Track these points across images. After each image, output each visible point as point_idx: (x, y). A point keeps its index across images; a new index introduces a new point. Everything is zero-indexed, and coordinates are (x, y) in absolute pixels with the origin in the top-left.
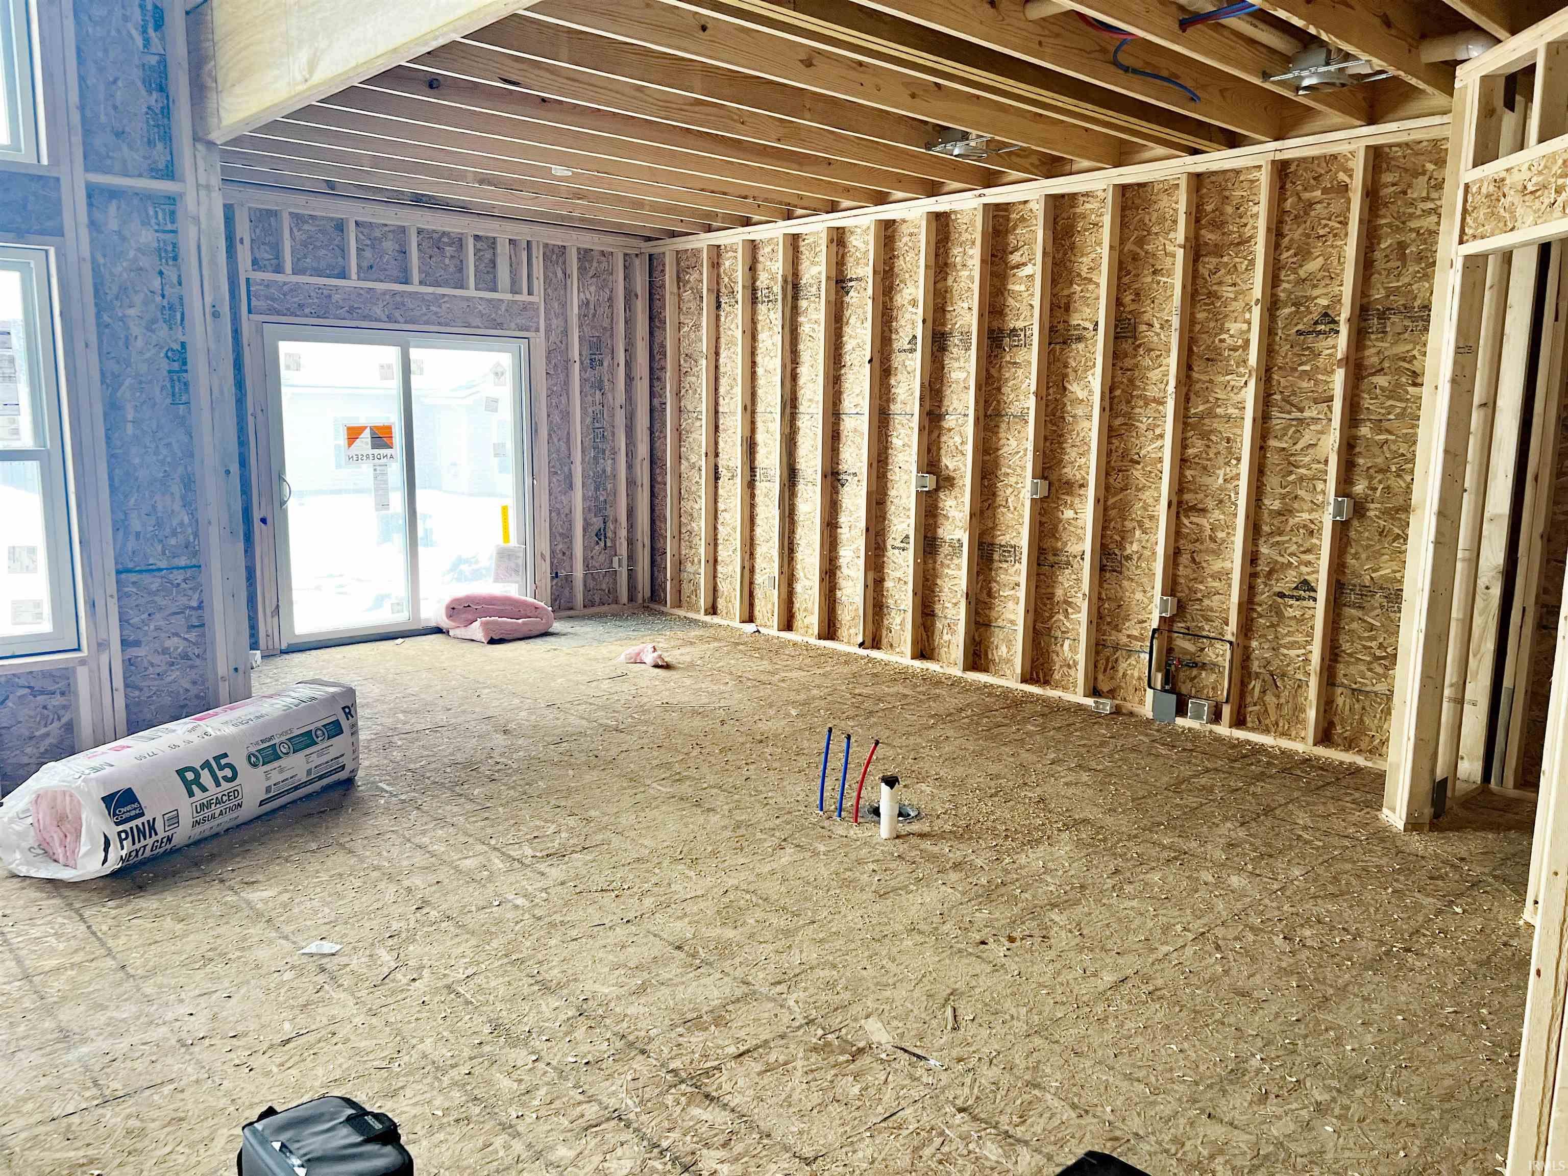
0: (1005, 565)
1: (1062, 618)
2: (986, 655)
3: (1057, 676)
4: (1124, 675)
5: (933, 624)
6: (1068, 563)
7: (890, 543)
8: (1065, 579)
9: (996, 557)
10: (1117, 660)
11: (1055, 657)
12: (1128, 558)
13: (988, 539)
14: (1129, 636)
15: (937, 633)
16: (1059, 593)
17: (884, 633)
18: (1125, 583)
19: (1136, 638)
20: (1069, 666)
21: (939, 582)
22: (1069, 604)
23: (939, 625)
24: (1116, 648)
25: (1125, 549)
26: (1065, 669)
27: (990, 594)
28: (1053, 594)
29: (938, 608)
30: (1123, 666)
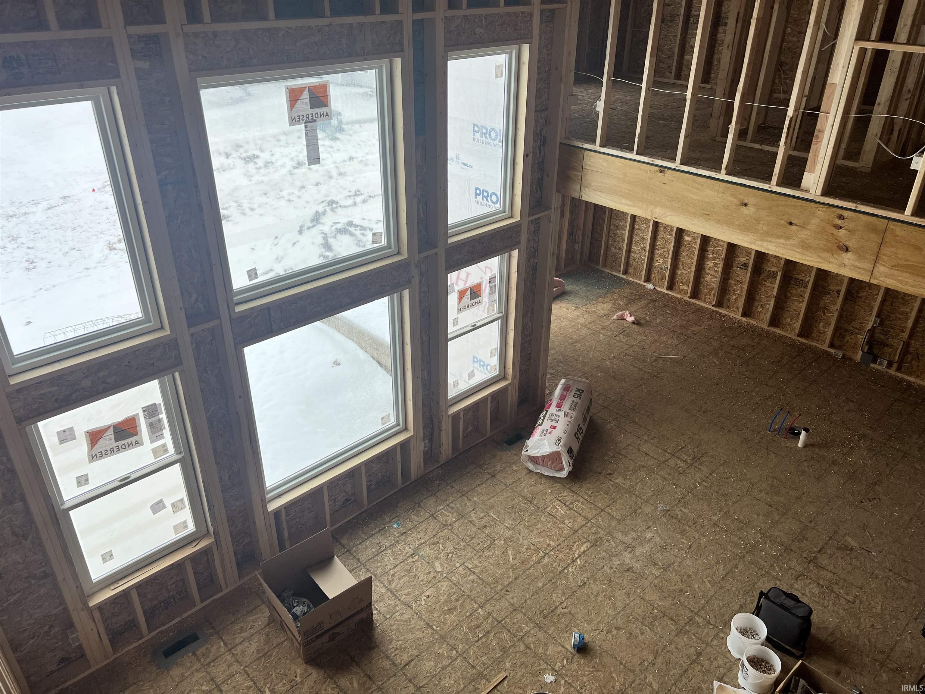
0: (796, 287)
1: (822, 314)
2: (779, 320)
3: (813, 335)
4: (848, 341)
5: (753, 303)
6: (829, 293)
7: (735, 264)
8: (826, 299)
9: (792, 282)
10: (845, 335)
11: (814, 328)
12: (860, 297)
13: (790, 276)
14: (853, 327)
15: (754, 308)
16: (822, 304)
18: (857, 307)
19: (857, 329)
22: (827, 309)
24: (846, 330)
27: (786, 296)
28: (819, 304)
30: (848, 338)
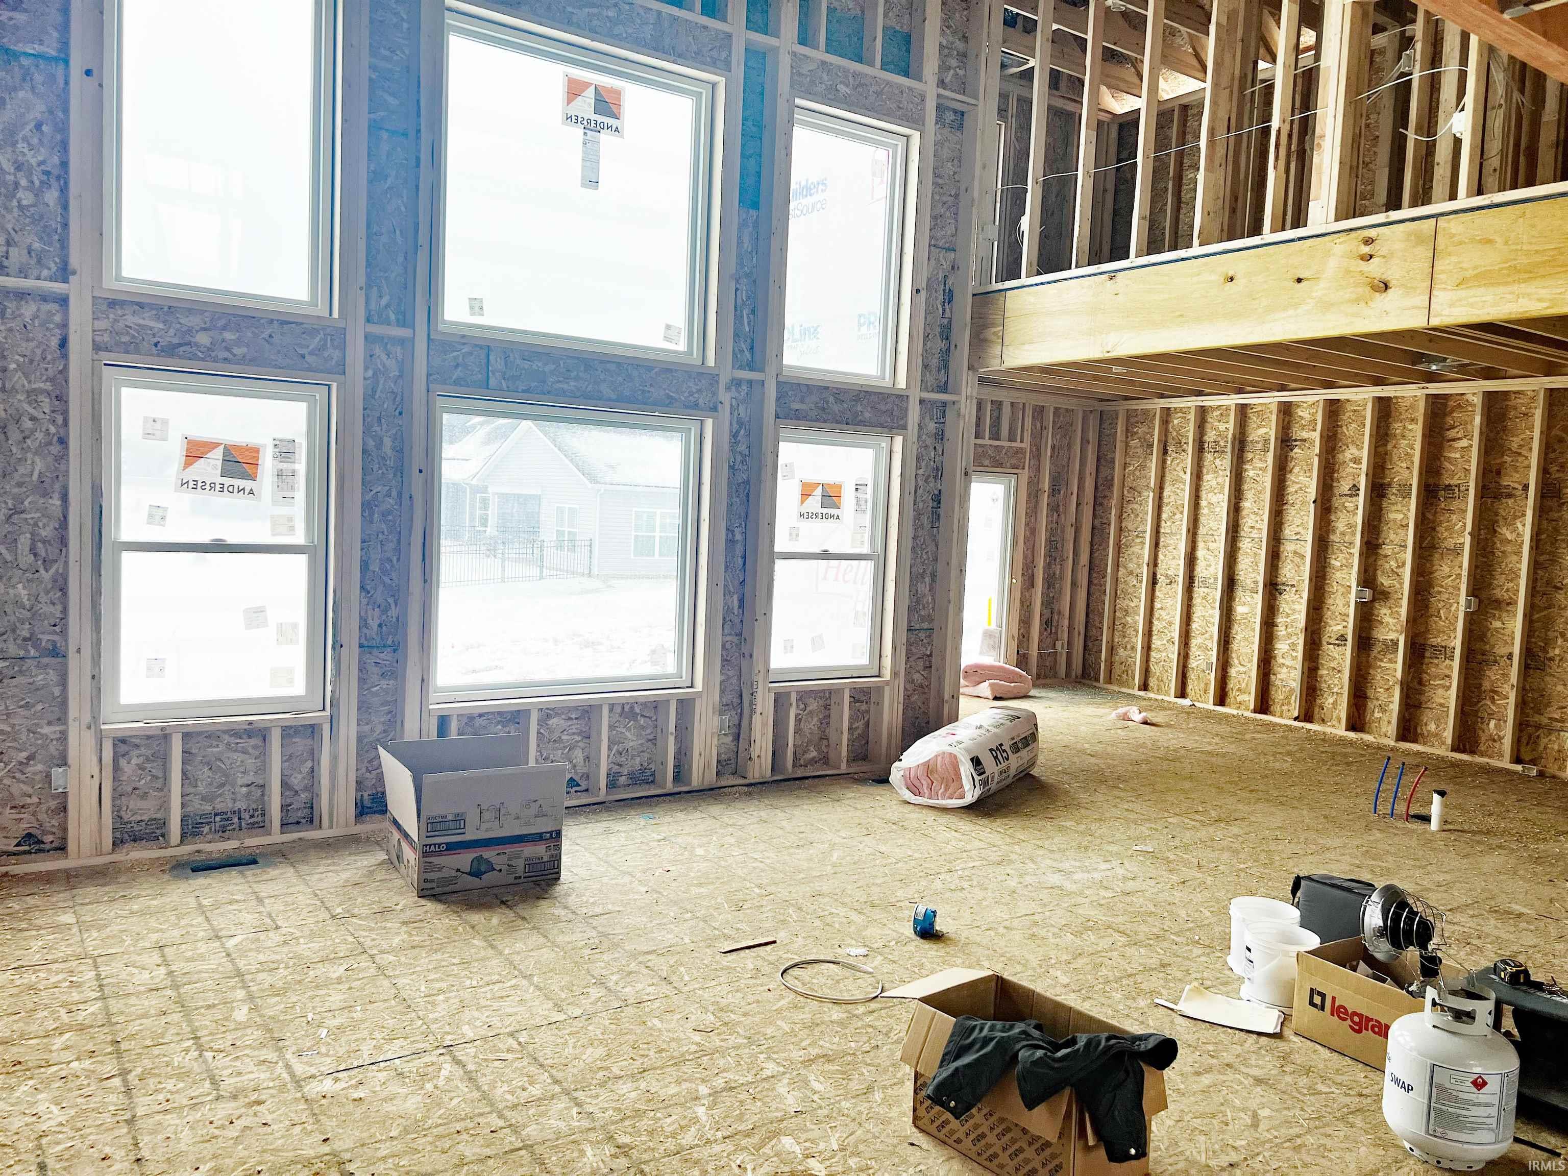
0: (1436, 661)
1: (1489, 703)
2: (1416, 729)
3: (1482, 747)
4: (1545, 748)
5: (1365, 706)
6: (1496, 662)
7: (1325, 640)
8: (1492, 674)
9: (1427, 654)
10: (1538, 737)
11: (1481, 733)
12: (1551, 659)
13: (1420, 640)
14: (1550, 719)
15: (1369, 711)
16: (1486, 685)
17: (1317, 710)
18: (1548, 679)
19: (1556, 720)
20: (1494, 741)
21: (1371, 671)
22: (1496, 692)
23: (1370, 705)
24: (1539, 727)
25: (1548, 652)
26: (1490, 743)
27: (1420, 683)
28: (1481, 685)
29: (1370, 693)
30: (1544, 741)
